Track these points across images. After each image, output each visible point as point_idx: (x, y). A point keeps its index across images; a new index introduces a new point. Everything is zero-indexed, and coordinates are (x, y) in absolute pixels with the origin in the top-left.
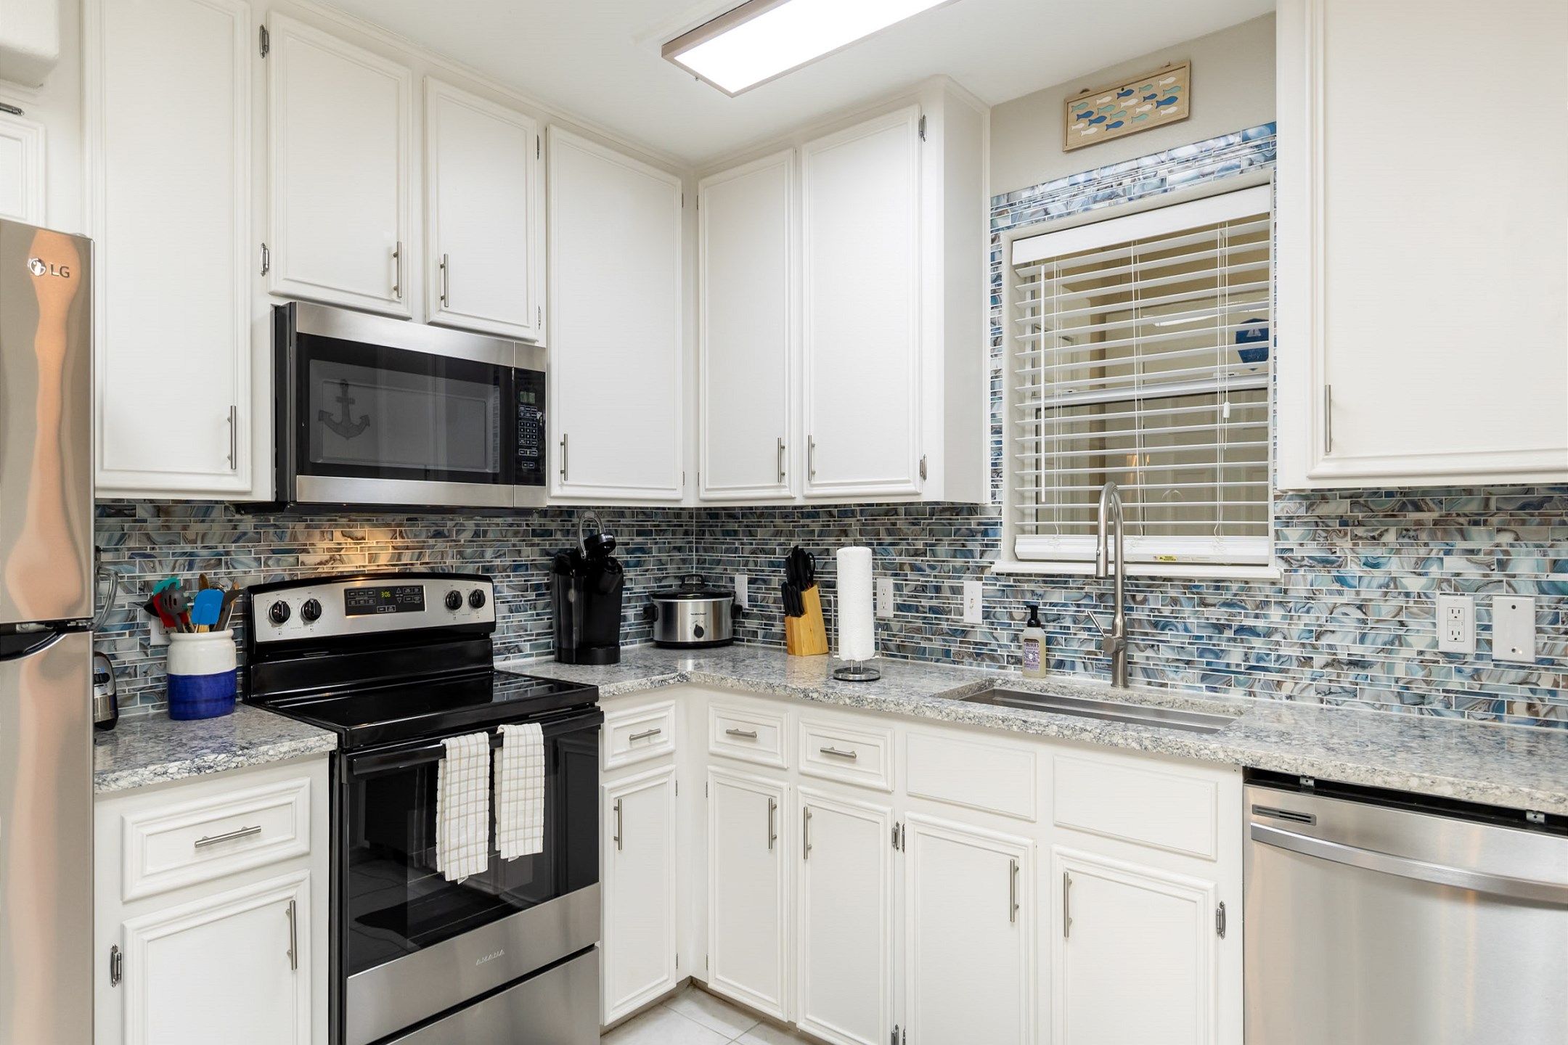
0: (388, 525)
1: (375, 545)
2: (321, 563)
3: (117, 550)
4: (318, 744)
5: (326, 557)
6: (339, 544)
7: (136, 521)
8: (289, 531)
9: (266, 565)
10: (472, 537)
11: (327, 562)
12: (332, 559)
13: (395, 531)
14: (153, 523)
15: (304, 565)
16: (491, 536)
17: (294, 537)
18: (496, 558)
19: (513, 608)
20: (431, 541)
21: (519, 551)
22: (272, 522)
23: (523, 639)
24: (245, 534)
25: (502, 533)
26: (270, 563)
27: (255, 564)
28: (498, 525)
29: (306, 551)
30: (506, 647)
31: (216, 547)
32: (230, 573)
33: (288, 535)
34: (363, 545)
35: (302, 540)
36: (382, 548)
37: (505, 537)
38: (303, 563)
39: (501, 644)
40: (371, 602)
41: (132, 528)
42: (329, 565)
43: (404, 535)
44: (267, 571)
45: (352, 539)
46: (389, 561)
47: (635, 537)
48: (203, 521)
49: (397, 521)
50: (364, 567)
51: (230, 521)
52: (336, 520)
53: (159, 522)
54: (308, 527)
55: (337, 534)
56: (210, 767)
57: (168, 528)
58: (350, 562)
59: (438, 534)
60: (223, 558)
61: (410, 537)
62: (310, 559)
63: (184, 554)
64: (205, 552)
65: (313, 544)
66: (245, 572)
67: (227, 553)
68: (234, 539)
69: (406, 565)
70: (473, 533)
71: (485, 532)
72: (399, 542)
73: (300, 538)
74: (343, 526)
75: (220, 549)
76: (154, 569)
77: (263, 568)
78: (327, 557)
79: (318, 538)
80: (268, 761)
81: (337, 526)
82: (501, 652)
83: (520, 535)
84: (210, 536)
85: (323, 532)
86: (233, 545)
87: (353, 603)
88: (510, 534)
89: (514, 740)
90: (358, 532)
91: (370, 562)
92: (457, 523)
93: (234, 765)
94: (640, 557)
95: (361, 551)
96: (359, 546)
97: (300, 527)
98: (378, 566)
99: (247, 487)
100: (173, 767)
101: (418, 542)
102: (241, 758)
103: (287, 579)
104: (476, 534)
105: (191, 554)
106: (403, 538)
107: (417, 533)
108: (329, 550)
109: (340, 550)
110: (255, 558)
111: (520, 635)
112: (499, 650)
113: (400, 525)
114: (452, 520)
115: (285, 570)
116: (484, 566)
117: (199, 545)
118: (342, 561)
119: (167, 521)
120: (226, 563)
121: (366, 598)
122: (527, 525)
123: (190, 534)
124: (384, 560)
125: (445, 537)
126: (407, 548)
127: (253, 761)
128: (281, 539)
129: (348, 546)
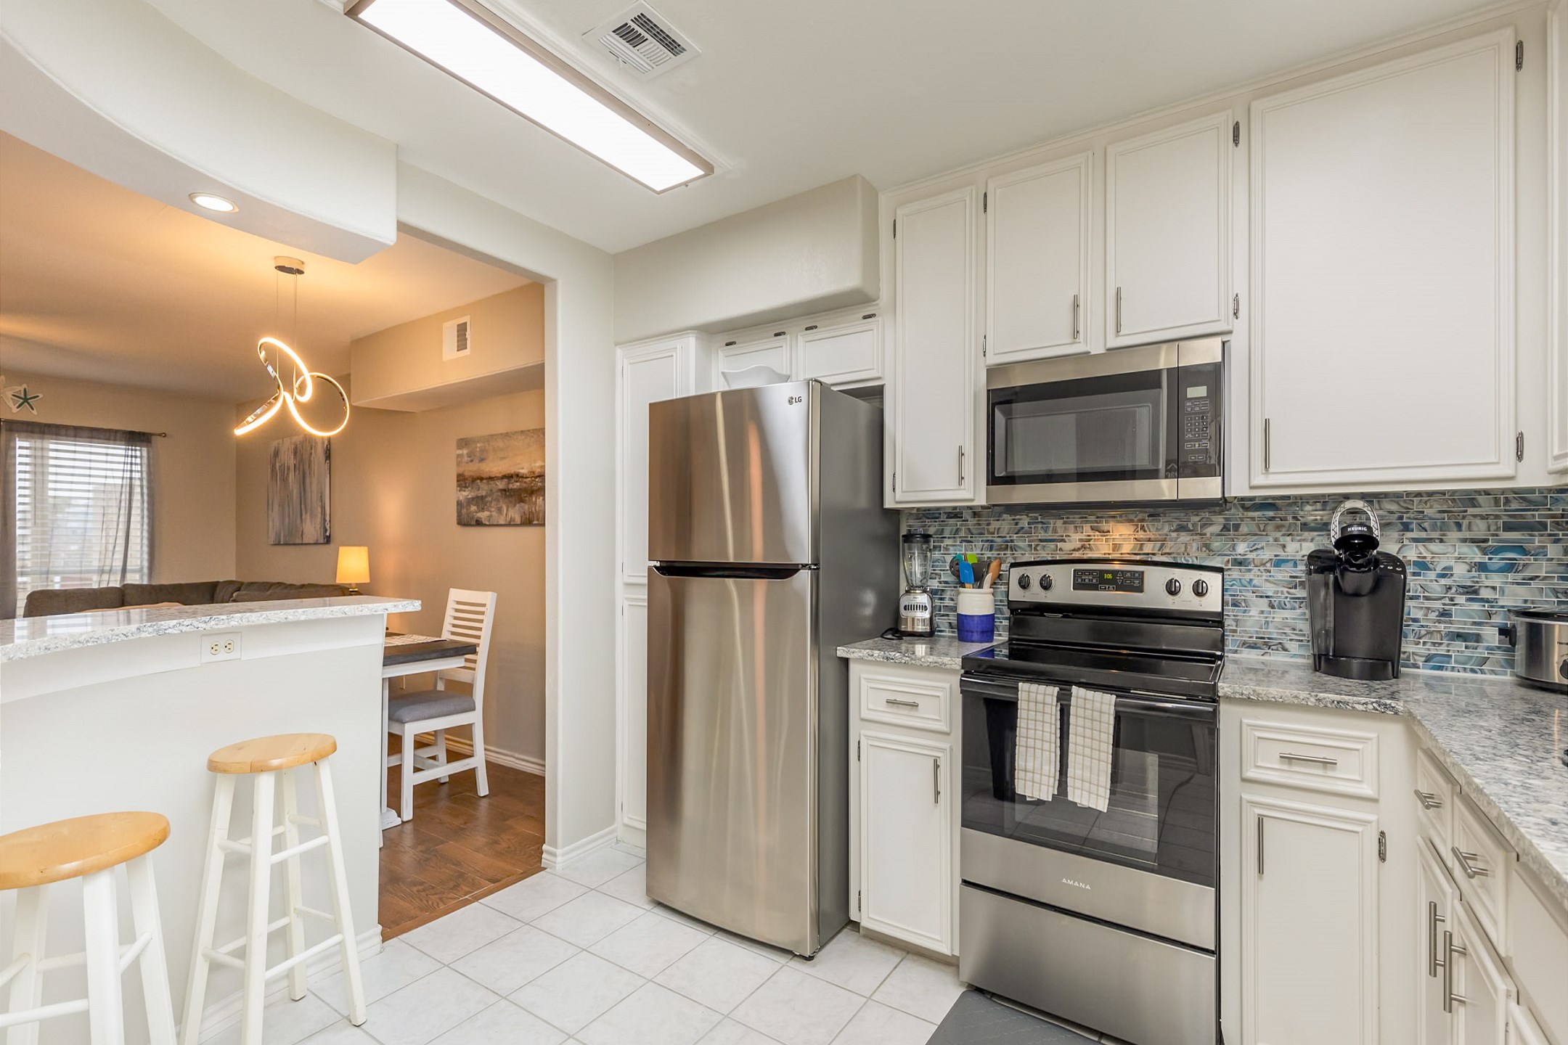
0: (1131, 521)
1: (1118, 537)
2: (1074, 550)
3: (954, 538)
4: (949, 663)
5: (1078, 544)
6: (1089, 536)
7: (963, 521)
8: (1052, 525)
9: (1036, 549)
10: (1221, 531)
11: (1078, 550)
12: (1083, 547)
13: (1137, 525)
14: (972, 522)
15: (1062, 551)
16: (1244, 529)
17: (1055, 531)
18: (1251, 551)
19: (1276, 604)
20: (1174, 535)
21: (1284, 546)
22: (1039, 520)
23: (1289, 638)
24: (1023, 528)
25: (1259, 528)
26: (1038, 548)
27: (1029, 549)
28: (1253, 519)
29: (1065, 541)
30: (1265, 642)
31: (1005, 537)
32: (1013, 554)
33: (1051, 529)
34: (1109, 537)
35: (1060, 532)
36: (1124, 540)
37: (1263, 531)
38: (1061, 549)
39: (1257, 638)
40: (1094, 581)
41: (961, 525)
42: (1081, 552)
43: (1146, 529)
44: (1036, 554)
45: (1100, 532)
46: (1131, 550)
47: (1501, 532)
48: (998, 520)
49: (1140, 516)
50: (1109, 554)
51: (1014, 520)
52: (1086, 518)
53: (974, 521)
54: (1065, 523)
55: (1087, 527)
56: (893, 659)
57: (979, 524)
58: (1098, 550)
59: (1181, 528)
60: (1009, 544)
61: (1152, 530)
62: (1067, 546)
63: (988, 541)
64: (999, 540)
65: (1069, 536)
66: (1022, 554)
67: (1012, 541)
68: (1016, 532)
69: (1148, 554)
70: (1222, 527)
71: (1237, 527)
72: (1141, 535)
73: (1059, 531)
74: (1092, 522)
75: (1008, 539)
76: (972, 549)
77: (1033, 552)
78: (1080, 546)
79: (1072, 531)
80: (921, 665)
81: (1087, 522)
82: (1258, 645)
83: (1284, 529)
84: (1001, 530)
85: (1076, 527)
86: (1015, 535)
87: (1079, 580)
88: (1270, 528)
89: (1081, 702)
90: (1104, 526)
91: (1113, 550)
92: (1203, 518)
93: (904, 661)
94: (1515, 559)
95: (1106, 542)
96: (1104, 538)
97: (1059, 523)
98: (1121, 554)
99: (970, 496)
100: (876, 653)
101: (1160, 535)
102: (907, 659)
103: (1050, 559)
104: (1226, 528)
105: (992, 541)
106: (1145, 531)
107: (1159, 528)
108: (1081, 540)
109: (1090, 540)
110: (1029, 545)
111: (1285, 633)
112: (1255, 644)
113: (1142, 520)
114: (1197, 515)
115: (1048, 554)
116: (1235, 559)
117: (996, 535)
118: (1091, 549)
119: (978, 520)
120: (1011, 547)
121: (1091, 578)
122: (1295, 518)
123: (991, 528)
124: (1127, 548)
125: (1189, 530)
126: (1149, 540)
127: (913, 662)
128: (1046, 531)
129: (1096, 537)
